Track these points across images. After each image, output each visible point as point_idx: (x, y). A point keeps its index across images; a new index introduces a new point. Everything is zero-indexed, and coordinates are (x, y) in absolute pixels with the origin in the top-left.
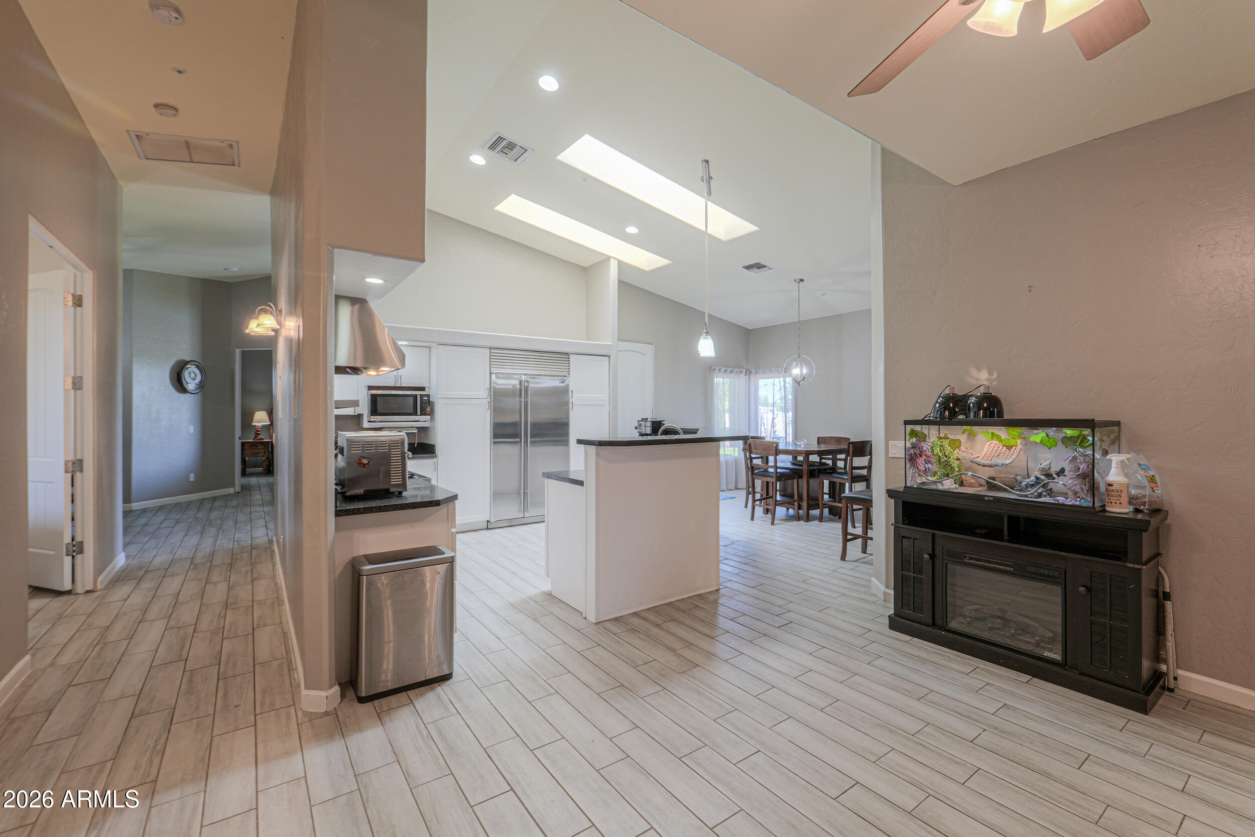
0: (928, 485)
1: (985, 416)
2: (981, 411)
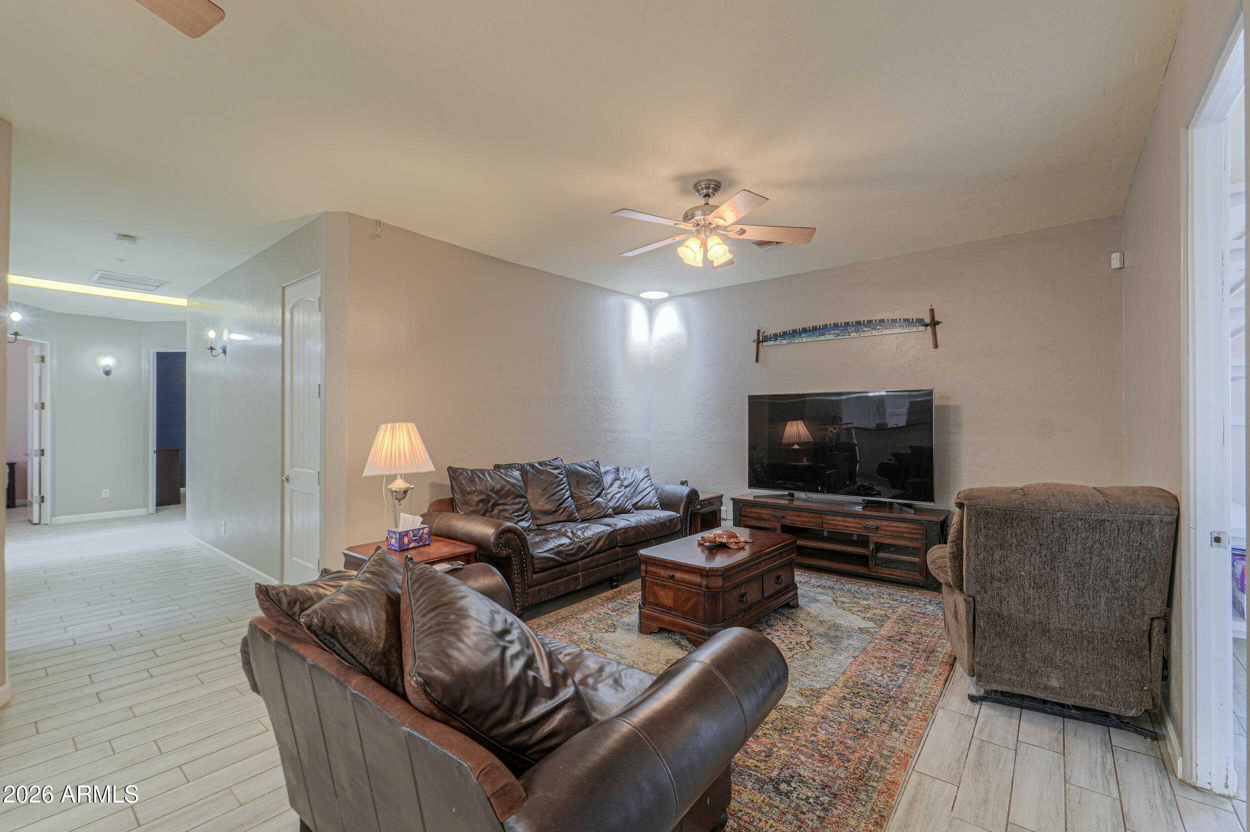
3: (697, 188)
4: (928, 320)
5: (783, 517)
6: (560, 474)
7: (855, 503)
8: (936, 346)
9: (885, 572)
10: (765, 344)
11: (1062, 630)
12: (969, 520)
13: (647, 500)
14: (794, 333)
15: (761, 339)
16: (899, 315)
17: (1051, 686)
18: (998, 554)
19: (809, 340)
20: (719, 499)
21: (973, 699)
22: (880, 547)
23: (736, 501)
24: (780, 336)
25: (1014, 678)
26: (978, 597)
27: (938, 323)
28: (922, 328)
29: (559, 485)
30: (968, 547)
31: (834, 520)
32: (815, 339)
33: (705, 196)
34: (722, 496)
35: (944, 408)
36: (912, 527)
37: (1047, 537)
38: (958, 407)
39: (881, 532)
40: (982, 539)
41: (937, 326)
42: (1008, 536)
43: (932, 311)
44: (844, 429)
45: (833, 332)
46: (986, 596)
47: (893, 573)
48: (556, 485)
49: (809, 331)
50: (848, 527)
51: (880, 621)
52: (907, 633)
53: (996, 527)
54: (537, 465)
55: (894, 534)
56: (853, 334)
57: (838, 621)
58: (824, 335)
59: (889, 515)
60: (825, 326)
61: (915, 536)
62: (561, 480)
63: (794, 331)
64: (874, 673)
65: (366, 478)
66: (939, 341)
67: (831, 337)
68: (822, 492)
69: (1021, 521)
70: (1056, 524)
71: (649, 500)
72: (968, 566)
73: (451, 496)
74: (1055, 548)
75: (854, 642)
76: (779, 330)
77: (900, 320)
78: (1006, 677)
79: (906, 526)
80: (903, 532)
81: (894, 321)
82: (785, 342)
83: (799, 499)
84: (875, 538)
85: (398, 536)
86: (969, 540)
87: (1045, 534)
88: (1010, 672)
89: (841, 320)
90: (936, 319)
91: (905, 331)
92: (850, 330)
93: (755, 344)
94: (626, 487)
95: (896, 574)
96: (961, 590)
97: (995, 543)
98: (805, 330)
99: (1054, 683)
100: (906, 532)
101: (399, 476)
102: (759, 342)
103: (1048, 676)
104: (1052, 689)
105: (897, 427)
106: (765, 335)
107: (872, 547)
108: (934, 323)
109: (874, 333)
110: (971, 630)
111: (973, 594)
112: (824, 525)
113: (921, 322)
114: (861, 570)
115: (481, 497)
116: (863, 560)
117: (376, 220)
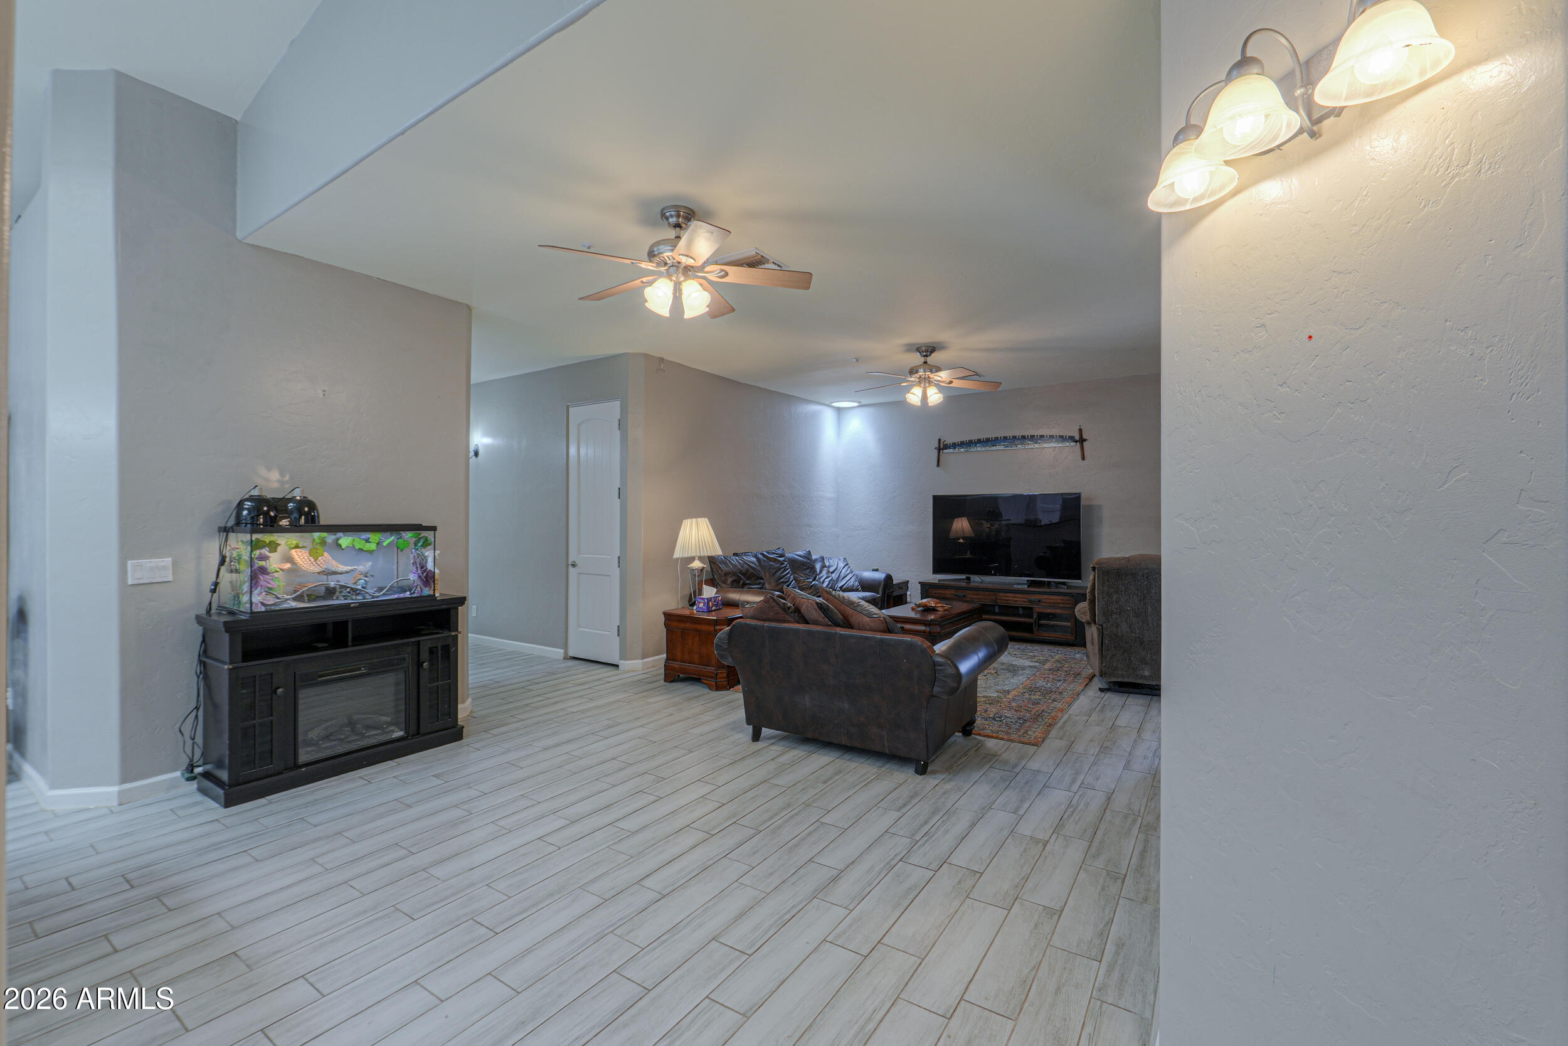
0: (279, 605)
1: (306, 521)
2: (303, 517)
3: (918, 350)
4: (1077, 438)
5: (964, 596)
6: (784, 561)
7: (1019, 582)
8: (1083, 458)
9: (1046, 635)
10: (945, 451)
11: (1151, 641)
12: (1099, 577)
13: (851, 583)
14: (970, 444)
15: (942, 447)
16: (1055, 432)
17: (1144, 676)
18: (1115, 596)
19: (983, 449)
20: (906, 584)
21: (1101, 690)
22: (1042, 616)
23: (923, 584)
24: (958, 445)
25: (1125, 673)
26: (1104, 625)
27: (1085, 440)
28: (1073, 444)
29: (785, 570)
30: (1098, 593)
31: (1005, 596)
32: (988, 448)
33: (924, 356)
34: (908, 582)
35: (1090, 508)
36: (1065, 598)
37: (1141, 585)
38: (1100, 507)
39: (1042, 604)
40: (1106, 588)
41: (1084, 443)
42: (1120, 586)
43: (1080, 430)
44: (1005, 525)
45: (1003, 444)
46: (1109, 624)
47: (1051, 635)
48: (783, 569)
49: (983, 442)
50: (1016, 601)
51: (1044, 662)
52: (1061, 667)
53: (1113, 580)
54: (765, 553)
55: (1052, 605)
56: (1019, 446)
57: (1013, 663)
58: (996, 446)
59: (1048, 590)
60: (997, 439)
61: (1067, 606)
62: (786, 566)
63: (971, 442)
64: (1041, 683)
65: (675, 559)
66: (1085, 454)
67: (1002, 448)
68: (995, 575)
69: (1127, 575)
70: (1145, 577)
71: (852, 583)
72: (1098, 606)
73: (712, 577)
74: (1145, 592)
75: (1027, 672)
76: (957, 440)
77: (1056, 436)
78: (1120, 673)
79: (1061, 598)
80: (1059, 603)
81: (1052, 437)
82: (962, 450)
83: (974, 582)
84: (1038, 609)
85: (706, 601)
86: (1099, 589)
87: (1140, 583)
88: (1122, 670)
89: (1009, 434)
90: (1084, 437)
91: (1060, 445)
92: (1016, 442)
93: (936, 452)
94: (832, 573)
95: (1053, 636)
96: (1095, 623)
97: (1113, 590)
98: (979, 441)
99: (1147, 673)
100: (1061, 603)
101: (697, 558)
102: (939, 449)
103: (1143, 670)
104: (1145, 677)
105: (1051, 524)
106: (945, 443)
107: (1035, 616)
108: (1082, 441)
109: (1037, 446)
110: (1100, 647)
111: (1101, 623)
112: (998, 601)
113: (1072, 439)
114: (1027, 635)
115: (734, 578)
116: (1028, 628)
117: (660, 358)
